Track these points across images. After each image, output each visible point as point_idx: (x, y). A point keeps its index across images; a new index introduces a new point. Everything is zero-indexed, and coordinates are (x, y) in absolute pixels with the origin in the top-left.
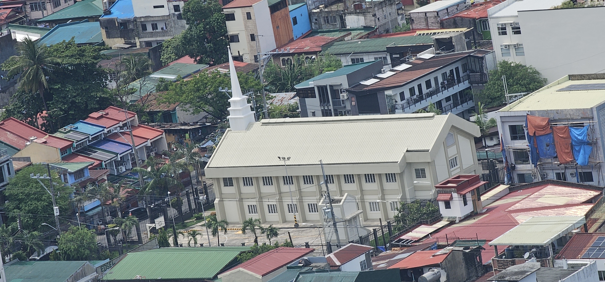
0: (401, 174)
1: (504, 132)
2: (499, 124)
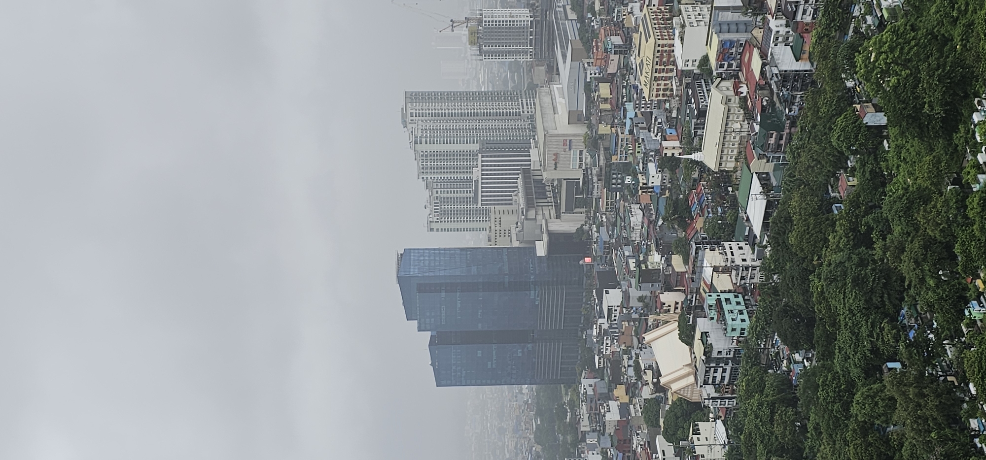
0: (729, 107)
1: (721, 70)
2: (718, 72)
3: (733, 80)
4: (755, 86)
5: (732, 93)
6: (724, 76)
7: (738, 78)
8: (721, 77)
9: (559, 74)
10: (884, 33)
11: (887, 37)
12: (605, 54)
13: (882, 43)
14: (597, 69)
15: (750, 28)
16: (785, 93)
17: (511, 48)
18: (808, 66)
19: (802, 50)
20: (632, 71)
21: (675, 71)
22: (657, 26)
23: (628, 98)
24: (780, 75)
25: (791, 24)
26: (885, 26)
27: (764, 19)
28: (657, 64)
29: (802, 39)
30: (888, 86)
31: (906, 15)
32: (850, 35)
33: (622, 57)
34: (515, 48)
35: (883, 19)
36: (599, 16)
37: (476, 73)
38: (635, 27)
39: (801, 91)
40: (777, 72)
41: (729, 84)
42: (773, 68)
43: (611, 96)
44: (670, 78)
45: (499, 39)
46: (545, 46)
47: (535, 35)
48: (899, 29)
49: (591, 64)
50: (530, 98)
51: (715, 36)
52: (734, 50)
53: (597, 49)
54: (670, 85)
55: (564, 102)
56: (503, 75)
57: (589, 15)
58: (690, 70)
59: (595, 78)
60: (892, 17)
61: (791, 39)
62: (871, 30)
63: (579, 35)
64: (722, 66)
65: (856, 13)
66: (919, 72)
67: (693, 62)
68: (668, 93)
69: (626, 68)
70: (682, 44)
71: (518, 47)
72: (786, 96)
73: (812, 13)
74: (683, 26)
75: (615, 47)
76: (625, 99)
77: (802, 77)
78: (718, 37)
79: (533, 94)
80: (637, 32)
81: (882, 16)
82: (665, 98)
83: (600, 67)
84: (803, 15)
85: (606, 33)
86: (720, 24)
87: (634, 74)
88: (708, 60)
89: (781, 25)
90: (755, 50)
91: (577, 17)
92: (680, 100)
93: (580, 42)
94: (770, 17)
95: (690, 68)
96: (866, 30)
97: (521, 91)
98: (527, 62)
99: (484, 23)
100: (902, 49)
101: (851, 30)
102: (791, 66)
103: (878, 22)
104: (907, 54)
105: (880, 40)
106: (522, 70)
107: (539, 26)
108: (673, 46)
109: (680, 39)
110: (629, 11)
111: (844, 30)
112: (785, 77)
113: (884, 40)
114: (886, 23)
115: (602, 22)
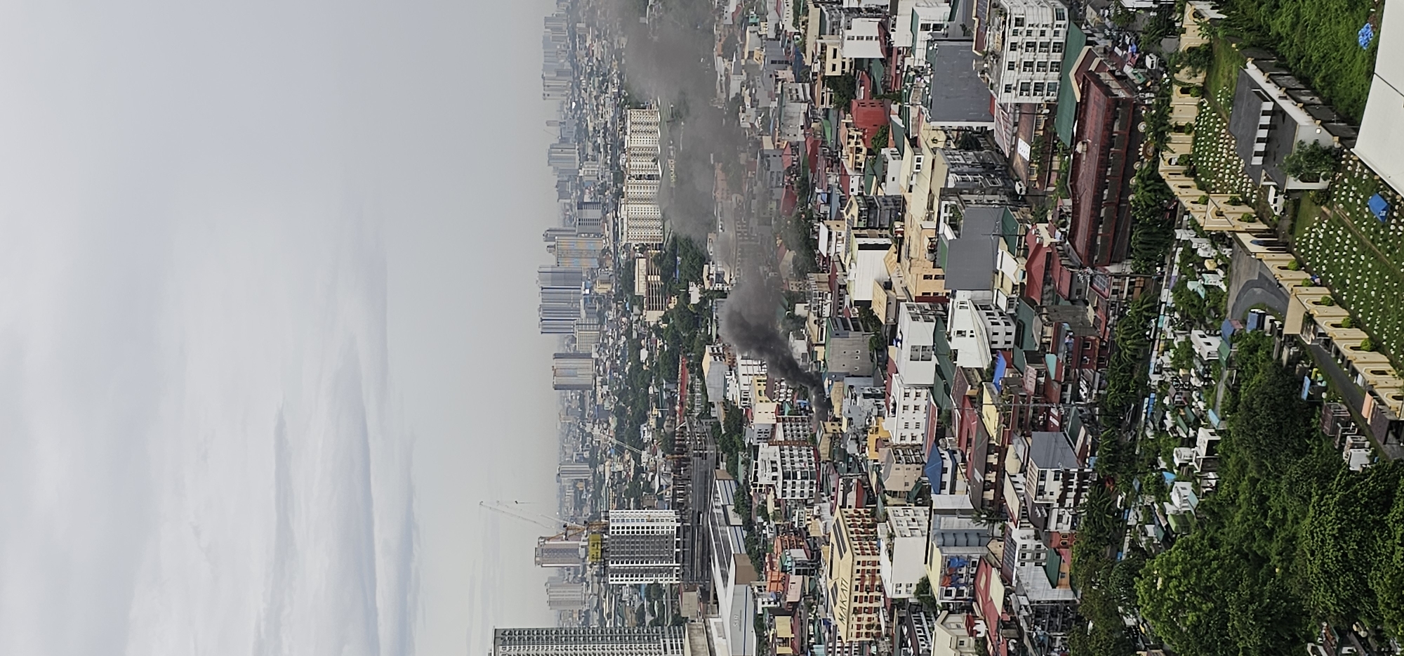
3: (965, 614)
4: (996, 623)
5: (964, 632)
6: (952, 607)
7: (973, 611)
8: (948, 609)
9: (717, 603)
10: (1172, 549)
11: (1177, 558)
12: (783, 574)
13: (1171, 565)
14: (772, 597)
15: (984, 540)
16: (1039, 633)
17: (649, 565)
18: (1069, 596)
19: (1059, 572)
20: (821, 599)
21: (882, 599)
22: (855, 536)
23: (817, 638)
24: (1032, 607)
25: (1042, 535)
26: (1174, 541)
27: (1003, 528)
28: (857, 590)
29: (1058, 557)
30: (1185, 625)
31: (1201, 524)
32: (1125, 552)
33: (807, 578)
34: (654, 564)
35: (1169, 530)
36: (774, 520)
37: (598, 600)
38: (824, 537)
39: (1061, 631)
40: (1027, 603)
41: (959, 619)
42: (1020, 598)
43: (793, 636)
44: (877, 610)
45: (632, 553)
46: (697, 561)
47: (684, 547)
48: (1193, 544)
49: (763, 589)
50: (676, 637)
51: (937, 551)
52: (964, 570)
53: (771, 568)
54: (876, 619)
55: (725, 644)
56: (637, 606)
57: (760, 519)
58: (904, 599)
59: (770, 609)
60: (1182, 528)
61: (1043, 556)
62: (1154, 545)
63: (746, 547)
64: (948, 593)
65: (1132, 521)
66: (1227, 606)
67: (907, 587)
68: (874, 631)
69: (813, 595)
70: (891, 561)
71: (659, 564)
72: (1041, 638)
73: (1070, 520)
74: (892, 536)
75: (796, 564)
76: (812, 640)
77: (1062, 611)
78: (942, 552)
79: (680, 632)
80: (828, 543)
81: (1168, 526)
82: (869, 639)
83: (776, 593)
84: (1058, 522)
85: (784, 544)
86: (943, 534)
87: (825, 603)
88: (929, 585)
89: (1028, 537)
90: (994, 571)
91: (743, 523)
92: (892, 642)
93: (747, 556)
94: (1011, 525)
95: (904, 595)
96: (1148, 545)
97: (662, 629)
98: (671, 584)
99: (611, 530)
100: (1200, 572)
101: (1126, 546)
102: (1046, 594)
103: (1163, 534)
104: (1207, 580)
105: (1168, 560)
106: (664, 597)
107: (688, 534)
108: (879, 564)
109: (888, 554)
110: (815, 513)
111: (1117, 544)
112: (1039, 611)
113: (1174, 560)
114: (1174, 536)
115: (777, 529)
